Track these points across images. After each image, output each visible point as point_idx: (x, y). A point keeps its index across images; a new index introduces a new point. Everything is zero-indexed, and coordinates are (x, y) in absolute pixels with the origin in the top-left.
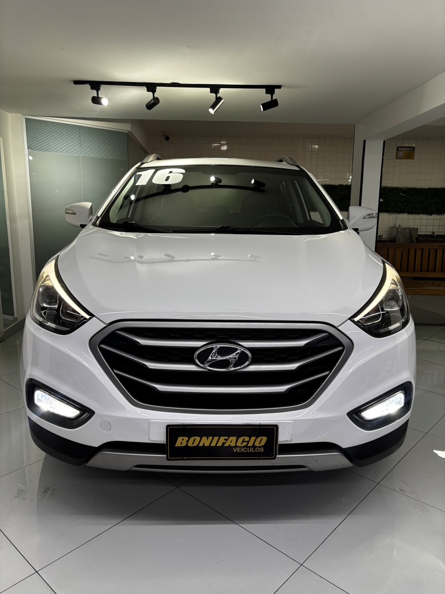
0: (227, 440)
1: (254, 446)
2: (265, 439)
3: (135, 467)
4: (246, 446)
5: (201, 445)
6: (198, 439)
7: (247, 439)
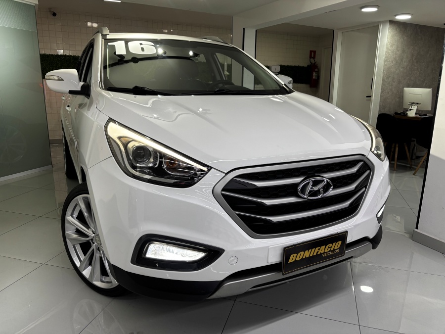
0: (319, 249)
1: (334, 250)
2: (340, 242)
3: (252, 288)
4: (330, 251)
5: (304, 257)
6: (302, 253)
7: (330, 245)
